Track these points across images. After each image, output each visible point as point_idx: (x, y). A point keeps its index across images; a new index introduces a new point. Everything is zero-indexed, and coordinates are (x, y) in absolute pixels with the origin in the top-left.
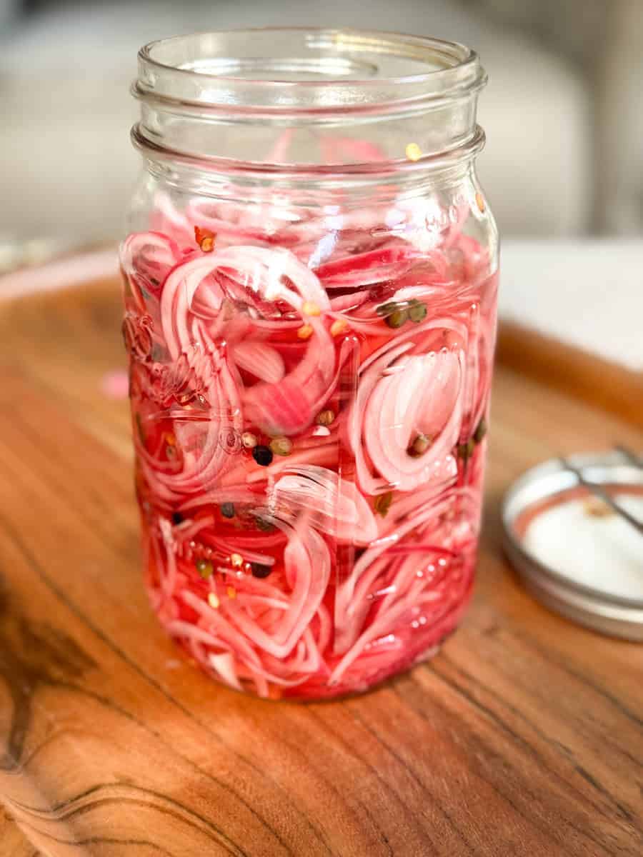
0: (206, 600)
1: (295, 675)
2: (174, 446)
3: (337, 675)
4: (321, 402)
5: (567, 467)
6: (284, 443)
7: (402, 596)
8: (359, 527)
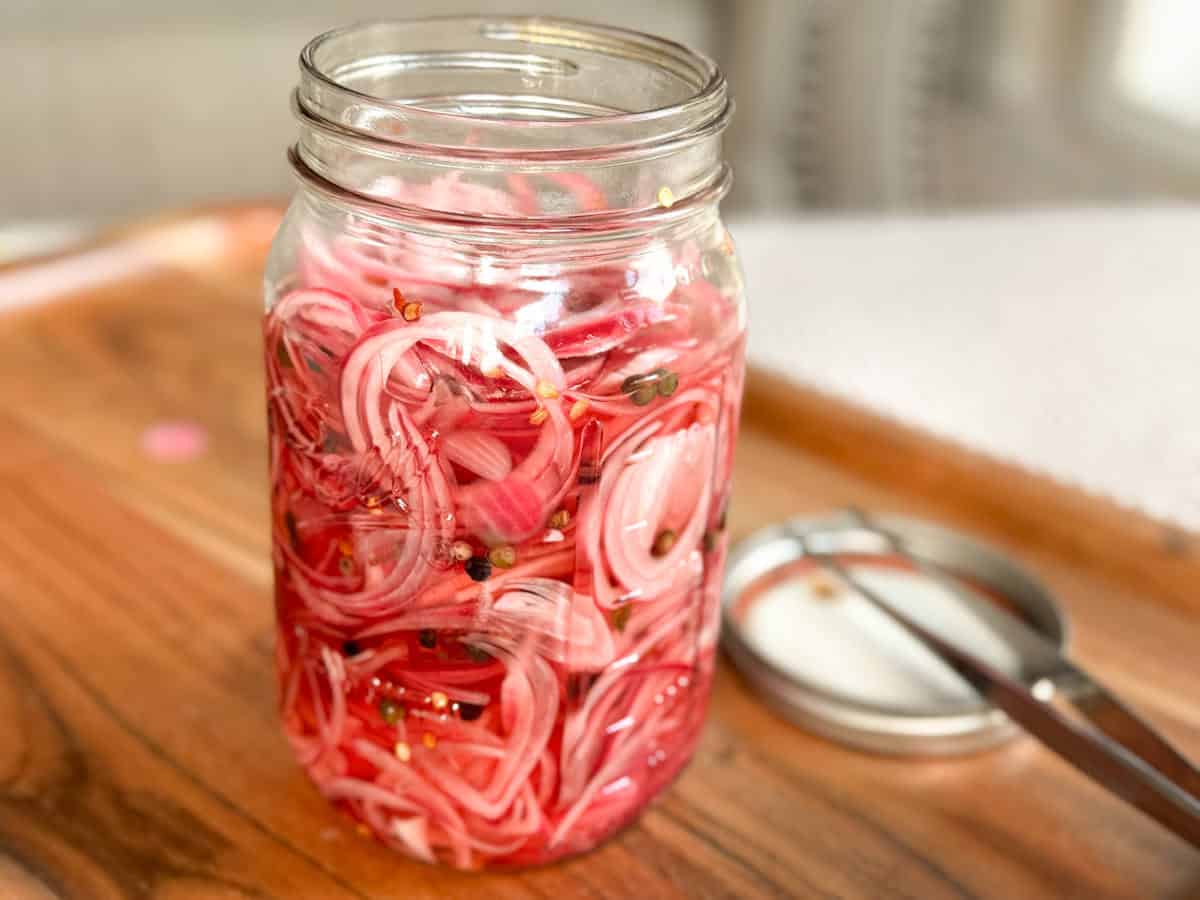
0: (392, 750)
1: (511, 839)
2: (351, 558)
3: (560, 834)
4: (555, 501)
5: (788, 533)
6: (508, 553)
7: (638, 727)
8: (594, 649)
